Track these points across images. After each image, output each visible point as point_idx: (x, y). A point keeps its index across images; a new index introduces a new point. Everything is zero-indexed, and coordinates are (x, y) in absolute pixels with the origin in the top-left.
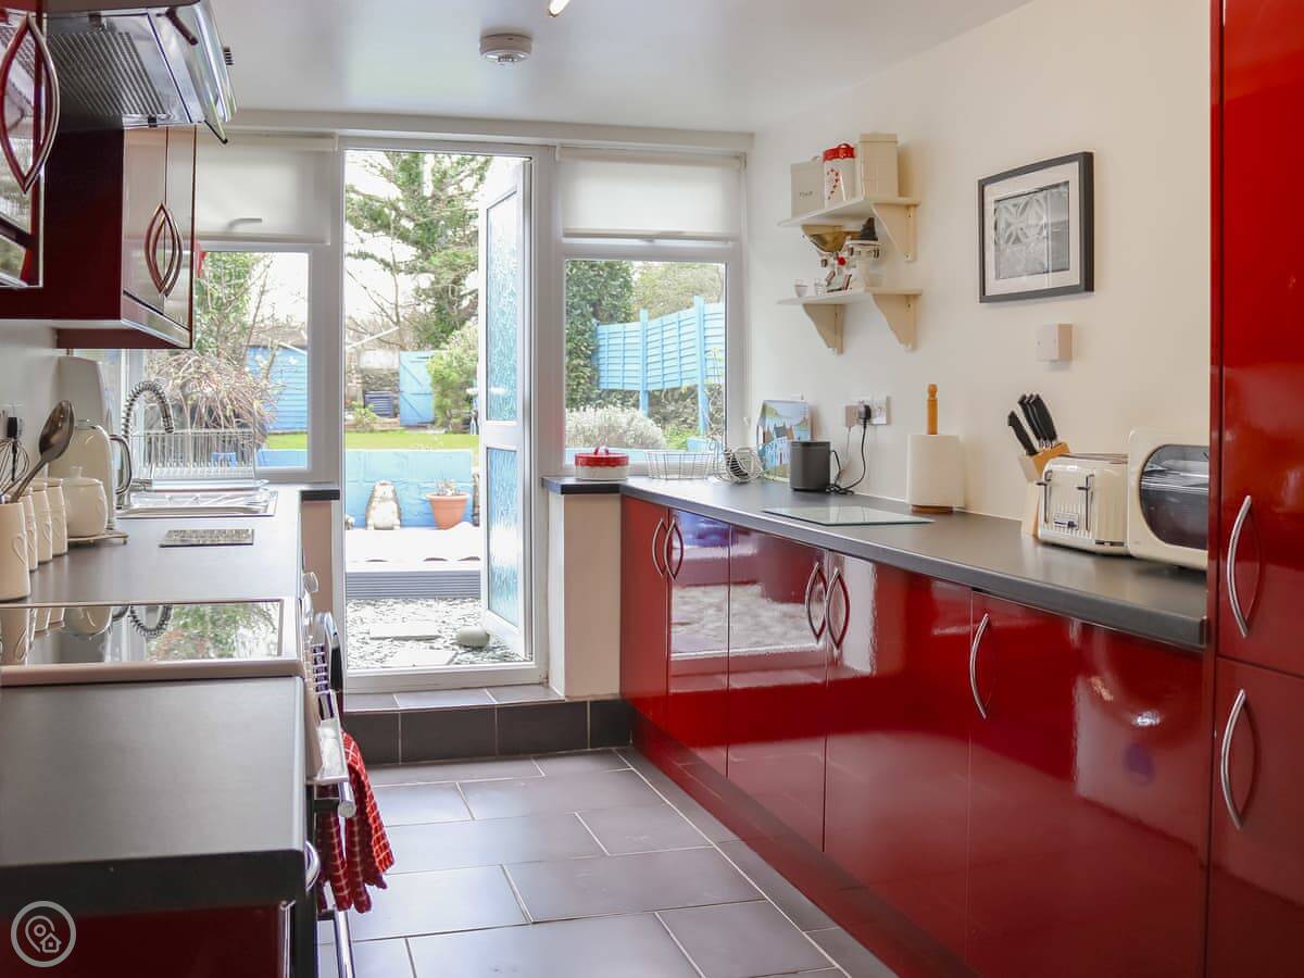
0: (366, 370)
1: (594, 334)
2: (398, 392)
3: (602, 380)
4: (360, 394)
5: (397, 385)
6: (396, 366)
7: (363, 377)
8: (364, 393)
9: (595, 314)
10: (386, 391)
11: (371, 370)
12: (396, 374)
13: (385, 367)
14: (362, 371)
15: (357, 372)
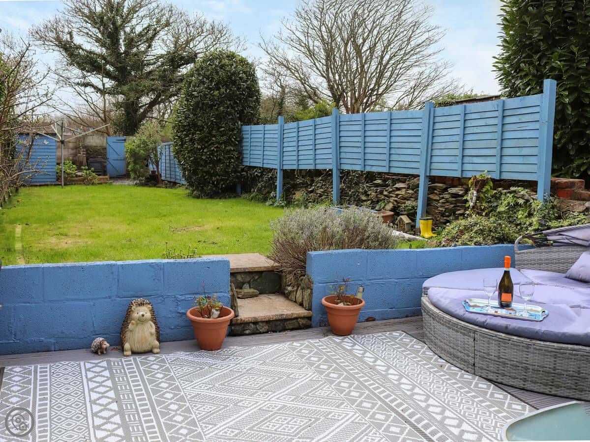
0: (88, 146)
1: (240, 131)
2: (107, 159)
3: (245, 160)
4: (85, 160)
5: (105, 155)
6: (105, 144)
7: (87, 151)
8: (87, 159)
9: (240, 119)
10: (99, 159)
11: (91, 147)
12: (105, 149)
13: (99, 145)
14: (85, 147)
15: (83, 147)
